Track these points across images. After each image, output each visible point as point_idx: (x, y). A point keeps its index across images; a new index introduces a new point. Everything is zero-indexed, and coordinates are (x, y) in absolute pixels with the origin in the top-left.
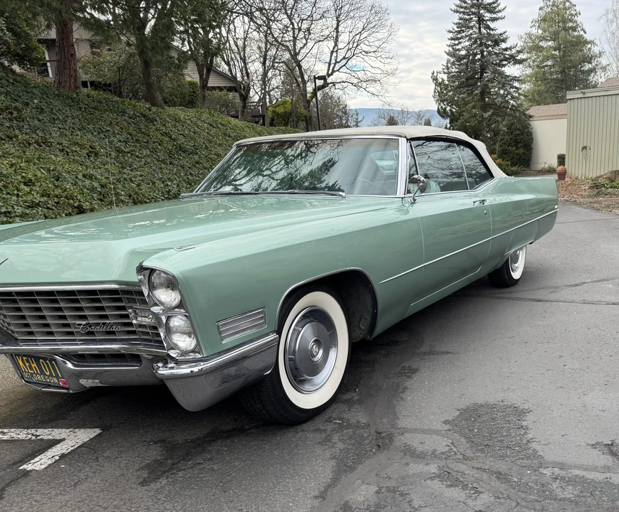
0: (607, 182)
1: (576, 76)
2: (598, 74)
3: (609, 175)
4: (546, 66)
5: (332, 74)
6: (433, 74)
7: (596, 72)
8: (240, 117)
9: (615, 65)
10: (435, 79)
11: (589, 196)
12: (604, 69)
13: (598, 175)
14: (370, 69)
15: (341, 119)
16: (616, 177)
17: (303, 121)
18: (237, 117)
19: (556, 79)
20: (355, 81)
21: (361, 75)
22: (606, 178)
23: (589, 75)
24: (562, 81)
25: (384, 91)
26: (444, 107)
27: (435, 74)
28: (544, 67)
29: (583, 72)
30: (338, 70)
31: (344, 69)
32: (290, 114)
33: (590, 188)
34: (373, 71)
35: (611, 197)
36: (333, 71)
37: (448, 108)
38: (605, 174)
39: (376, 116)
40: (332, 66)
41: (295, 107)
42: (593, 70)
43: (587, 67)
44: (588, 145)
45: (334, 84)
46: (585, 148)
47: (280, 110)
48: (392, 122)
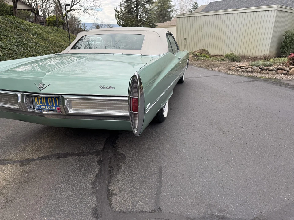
0: (199, 54)
1: (166, 13)
2: (174, 12)
3: (199, 51)
4: (155, 9)
5: (73, 6)
6: (115, 8)
7: (173, 12)
8: (34, 22)
9: (179, 10)
10: (116, 10)
11: (194, 61)
12: (176, 11)
13: (195, 51)
14: (89, 4)
15: (78, 26)
16: (203, 52)
17: (61, 24)
18: (33, 22)
19: (159, 14)
20: (83, 9)
21: (85, 6)
22: (198, 52)
23: (170, 13)
24: (161, 15)
25: (95, 14)
26: (119, 21)
27: (116, 8)
28: (154, 9)
29: (168, 12)
30: (76, 4)
31: (78, 4)
32: (56, 21)
33: (192, 57)
34: (91, 5)
35: (204, 61)
36: (74, 5)
37: (121, 22)
38: (198, 51)
39: (92, 25)
40: (73, 3)
41: (58, 18)
42: (172, 11)
43: (169, 10)
44: (186, 37)
45: (74, 10)
46: (185, 39)
47: (51, 20)
48: (98, 27)
